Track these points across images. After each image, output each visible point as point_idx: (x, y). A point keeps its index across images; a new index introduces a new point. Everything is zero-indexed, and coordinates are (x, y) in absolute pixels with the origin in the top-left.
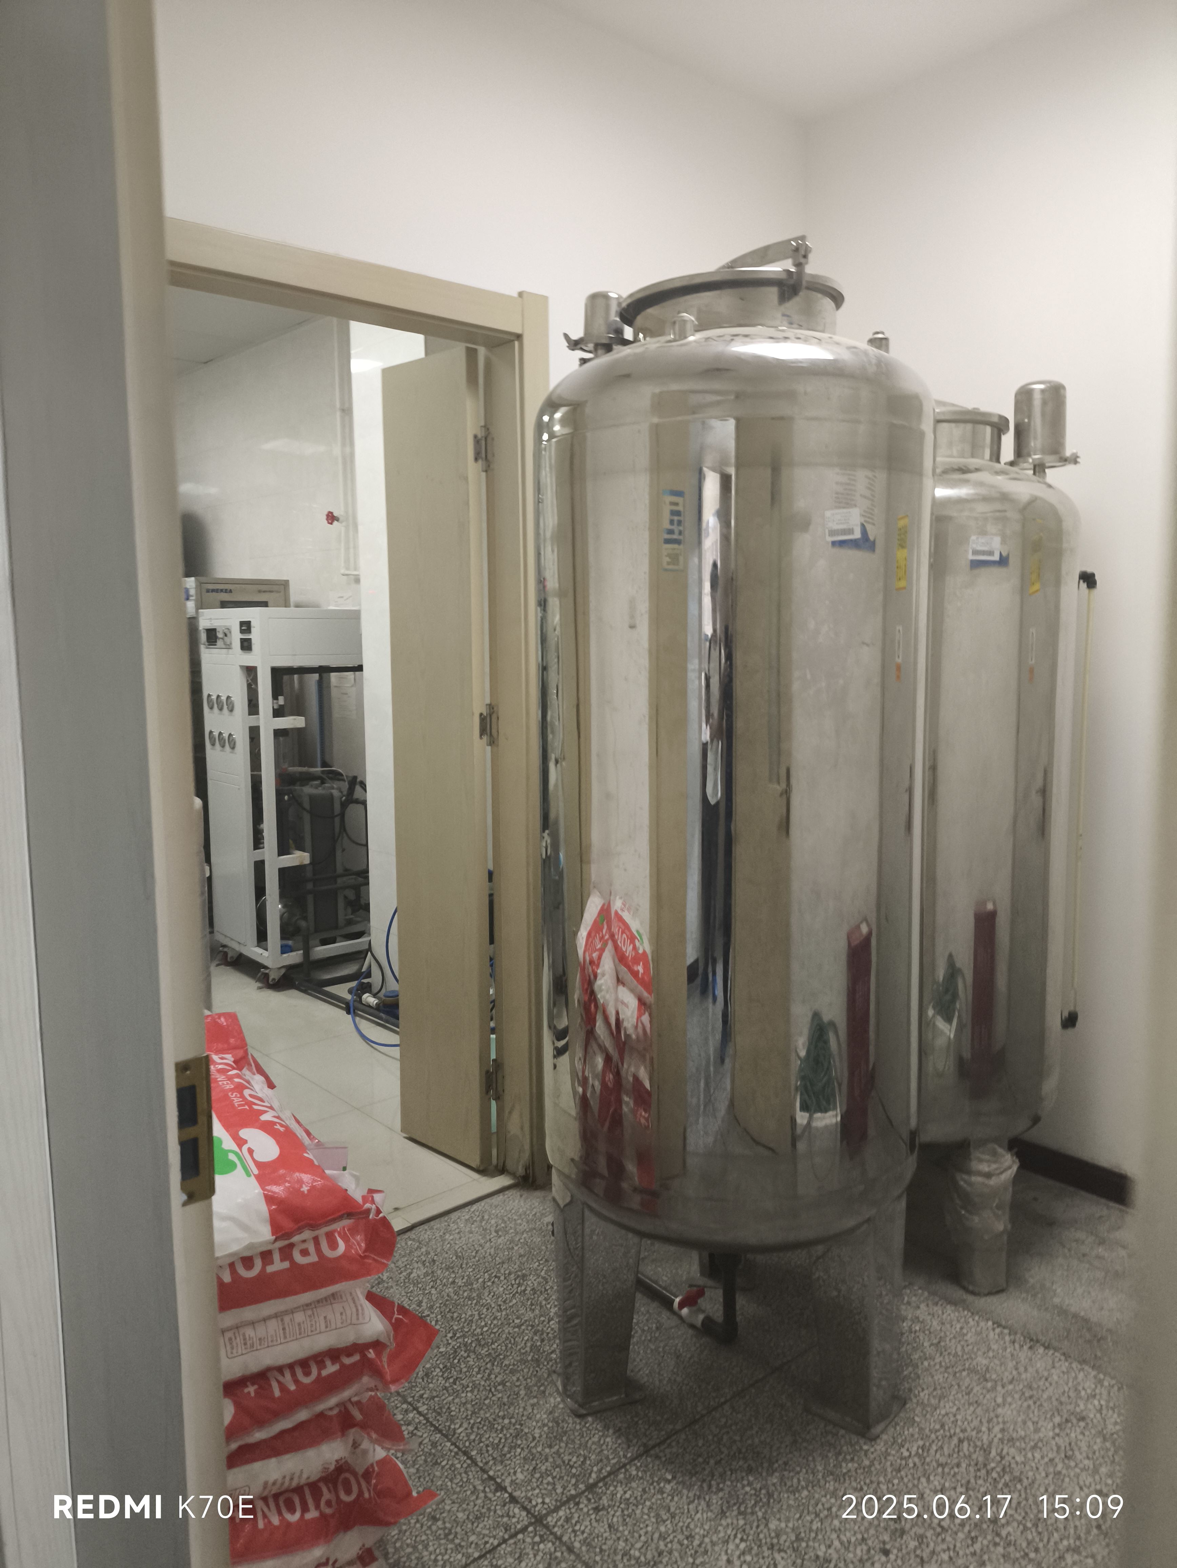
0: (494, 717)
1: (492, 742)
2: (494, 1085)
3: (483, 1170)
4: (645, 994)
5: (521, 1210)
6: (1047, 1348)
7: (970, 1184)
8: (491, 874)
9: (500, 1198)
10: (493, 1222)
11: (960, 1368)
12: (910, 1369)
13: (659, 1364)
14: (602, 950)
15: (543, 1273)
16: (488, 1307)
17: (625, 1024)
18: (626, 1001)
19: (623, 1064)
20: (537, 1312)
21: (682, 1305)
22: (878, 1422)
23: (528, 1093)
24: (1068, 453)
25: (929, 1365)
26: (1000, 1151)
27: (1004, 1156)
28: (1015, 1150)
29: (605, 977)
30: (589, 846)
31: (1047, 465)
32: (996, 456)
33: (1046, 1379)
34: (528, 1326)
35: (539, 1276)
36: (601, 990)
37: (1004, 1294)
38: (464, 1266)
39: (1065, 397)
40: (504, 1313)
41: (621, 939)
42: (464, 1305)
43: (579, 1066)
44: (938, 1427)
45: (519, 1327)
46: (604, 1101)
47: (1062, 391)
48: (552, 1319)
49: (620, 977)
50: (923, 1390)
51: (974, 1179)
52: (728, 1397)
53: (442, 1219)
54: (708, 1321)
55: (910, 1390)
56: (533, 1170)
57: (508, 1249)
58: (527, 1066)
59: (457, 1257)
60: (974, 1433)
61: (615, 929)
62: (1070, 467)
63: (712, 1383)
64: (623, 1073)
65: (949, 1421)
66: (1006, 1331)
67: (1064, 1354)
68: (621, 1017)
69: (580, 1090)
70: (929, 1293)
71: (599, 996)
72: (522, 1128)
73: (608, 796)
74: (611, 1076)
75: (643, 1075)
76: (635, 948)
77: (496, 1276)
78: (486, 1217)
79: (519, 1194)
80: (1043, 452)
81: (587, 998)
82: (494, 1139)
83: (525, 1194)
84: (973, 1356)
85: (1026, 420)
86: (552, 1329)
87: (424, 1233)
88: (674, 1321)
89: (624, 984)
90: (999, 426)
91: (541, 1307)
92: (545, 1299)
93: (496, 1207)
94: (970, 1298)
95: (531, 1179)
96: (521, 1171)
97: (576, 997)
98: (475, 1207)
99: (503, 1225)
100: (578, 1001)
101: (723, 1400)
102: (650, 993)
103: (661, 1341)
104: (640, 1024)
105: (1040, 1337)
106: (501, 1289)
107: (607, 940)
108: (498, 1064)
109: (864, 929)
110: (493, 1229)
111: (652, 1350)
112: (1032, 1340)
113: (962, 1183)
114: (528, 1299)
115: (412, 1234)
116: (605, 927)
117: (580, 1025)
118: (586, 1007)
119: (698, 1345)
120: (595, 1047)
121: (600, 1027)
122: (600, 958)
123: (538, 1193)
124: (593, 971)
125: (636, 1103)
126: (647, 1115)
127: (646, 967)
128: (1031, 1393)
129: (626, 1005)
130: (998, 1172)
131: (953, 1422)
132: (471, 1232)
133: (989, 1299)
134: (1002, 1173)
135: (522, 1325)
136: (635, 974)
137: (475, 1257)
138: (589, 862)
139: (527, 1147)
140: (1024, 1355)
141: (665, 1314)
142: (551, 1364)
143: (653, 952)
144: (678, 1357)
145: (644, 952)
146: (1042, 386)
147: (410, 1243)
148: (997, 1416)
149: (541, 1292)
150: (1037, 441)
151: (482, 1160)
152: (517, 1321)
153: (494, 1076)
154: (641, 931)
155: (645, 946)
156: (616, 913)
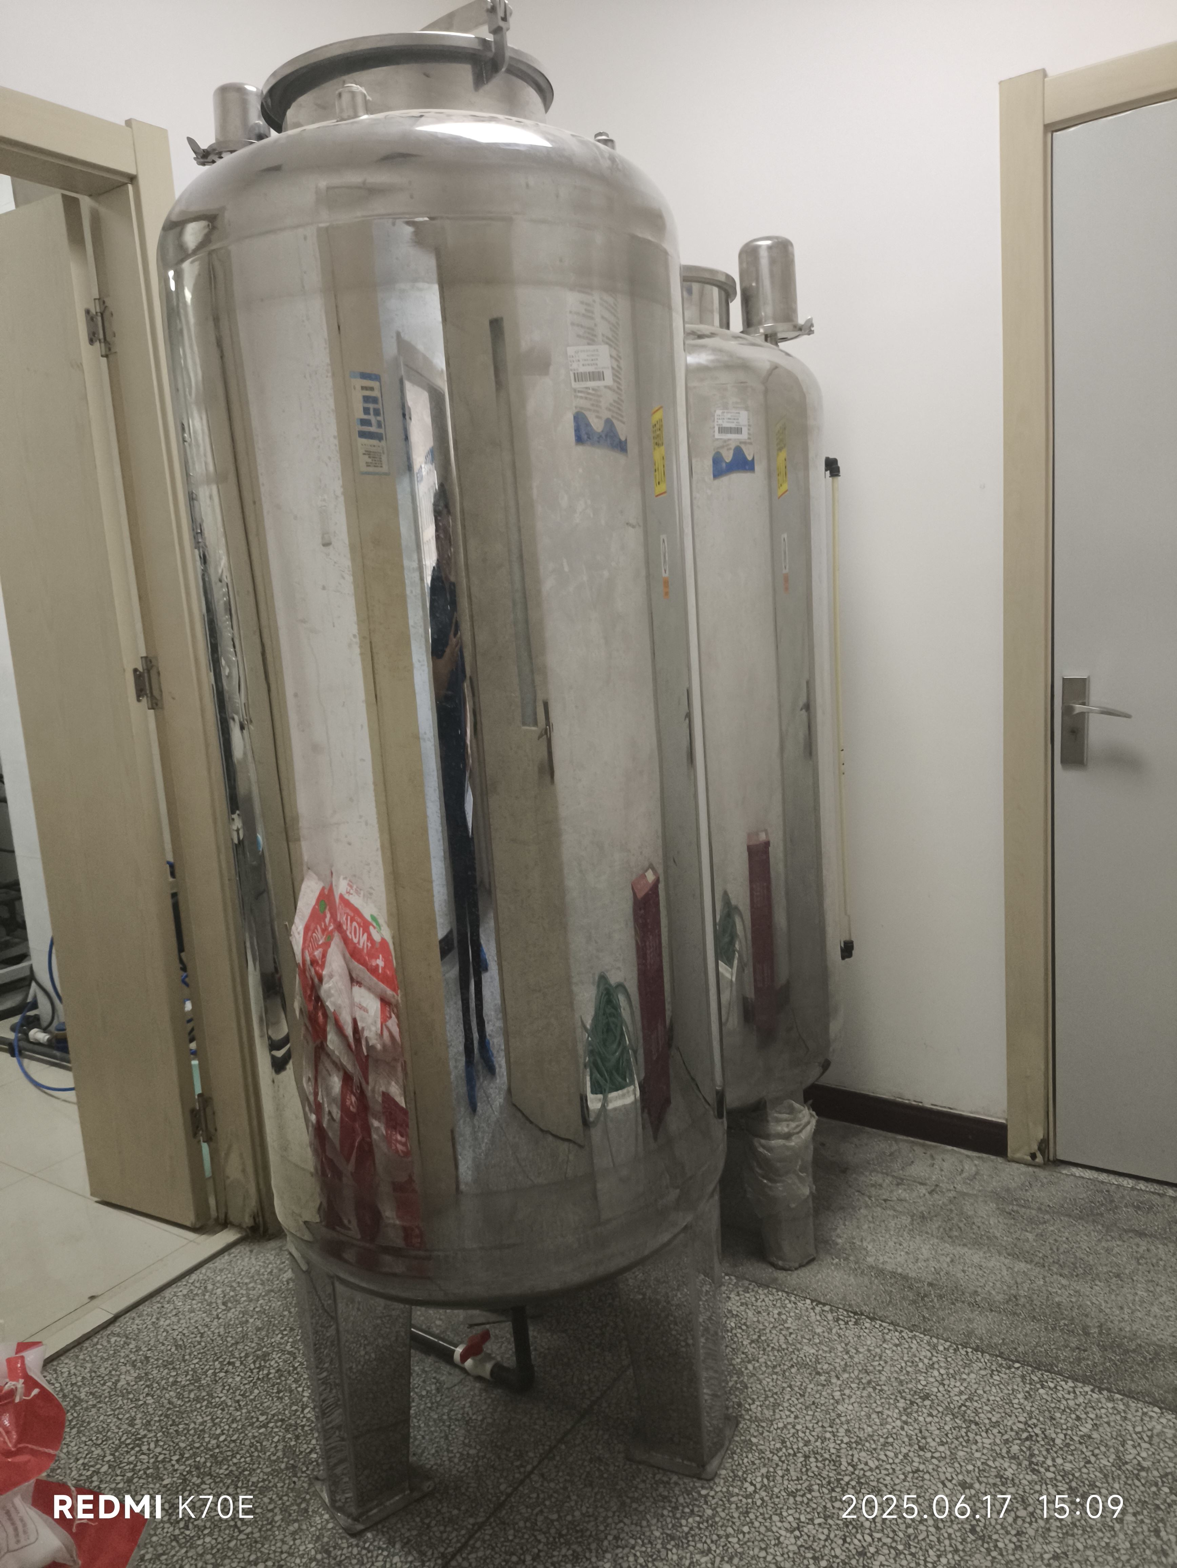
0: (153, 673)
1: (155, 704)
2: (204, 1126)
3: (201, 1228)
4: (389, 992)
5: (253, 1270)
6: (872, 1319)
7: (770, 1149)
8: (172, 866)
9: (226, 1258)
10: (219, 1291)
11: (788, 1364)
12: (735, 1378)
13: (446, 1437)
14: (327, 945)
15: (288, 1347)
16: (223, 1406)
17: (366, 1034)
18: (364, 1005)
19: (367, 1083)
20: (287, 1400)
21: (464, 1357)
22: (713, 1457)
23: (248, 1131)
24: (801, 321)
25: (754, 1368)
26: (797, 1105)
27: (801, 1111)
28: (810, 1102)
29: (334, 979)
30: (296, 819)
31: (780, 336)
32: (726, 323)
33: (880, 1358)
34: (276, 1421)
35: (283, 1351)
36: (330, 996)
37: (816, 1263)
38: (187, 1357)
39: (793, 255)
40: (244, 1411)
41: (350, 928)
42: (192, 1411)
43: (309, 1088)
44: (778, 1445)
45: (265, 1426)
46: (347, 1131)
47: (790, 248)
48: (307, 1407)
49: (354, 976)
50: (754, 1400)
51: (774, 1143)
52: (535, 1463)
53: (154, 1300)
54: (498, 1369)
55: (740, 1405)
56: (263, 1217)
57: (241, 1323)
58: (243, 1095)
59: (177, 1347)
60: (818, 1444)
61: (342, 918)
62: (805, 338)
63: (513, 1449)
64: (369, 1094)
65: (787, 1434)
66: (827, 1308)
67: (892, 1323)
68: (360, 1025)
69: (313, 1118)
70: (737, 1277)
71: (328, 1004)
72: (244, 1171)
73: (316, 748)
74: (353, 1099)
75: (395, 1091)
76: (370, 938)
77: (229, 1363)
78: (210, 1287)
79: (248, 1249)
80: (775, 320)
81: (311, 1008)
82: (210, 1185)
83: (256, 1248)
84: (799, 1346)
85: (754, 284)
86: (308, 1419)
87: (130, 1324)
88: (457, 1376)
89: (360, 984)
90: (726, 289)
91: (291, 1391)
92: (296, 1381)
93: (221, 1270)
94: (780, 1275)
95: (262, 1229)
96: (248, 1221)
97: (297, 1005)
98: (194, 1277)
99: (232, 1294)
100: (301, 1010)
101: (529, 1468)
102: (394, 990)
103: (444, 1406)
104: (386, 1033)
105: (864, 1308)
106: (238, 1379)
107: (332, 931)
108: (205, 1100)
109: (650, 877)
110: (219, 1302)
111: (435, 1420)
112: (855, 1313)
113: (761, 1150)
114: (273, 1385)
115: (115, 1328)
116: (328, 915)
117: (305, 1037)
118: (312, 1018)
119: (489, 1401)
120: (329, 1065)
121: (332, 1041)
122: (324, 956)
123: (272, 1244)
124: (317, 973)
125: (387, 1127)
126: (403, 1140)
127: (387, 961)
128: (868, 1378)
129: (366, 1010)
130: (797, 1130)
131: (793, 1436)
132: (192, 1311)
133: (802, 1272)
134: (800, 1131)
135: (270, 1422)
136: (374, 971)
137: (199, 1343)
138: (298, 840)
139: (253, 1191)
140: (850, 1334)
141: (445, 1368)
142: (311, 1468)
143: (393, 938)
144: (467, 1423)
145: (383, 940)
146: (769, 242)
147: (113, 1340)
148: (839, 1416)
149: (289, 1372)
150: (767, 309)
151: (197, 1216)
152: (262, 1418)
153: (202, 1114)
154: (375, 915)
155: (383, 933)
156: (341, 897)
